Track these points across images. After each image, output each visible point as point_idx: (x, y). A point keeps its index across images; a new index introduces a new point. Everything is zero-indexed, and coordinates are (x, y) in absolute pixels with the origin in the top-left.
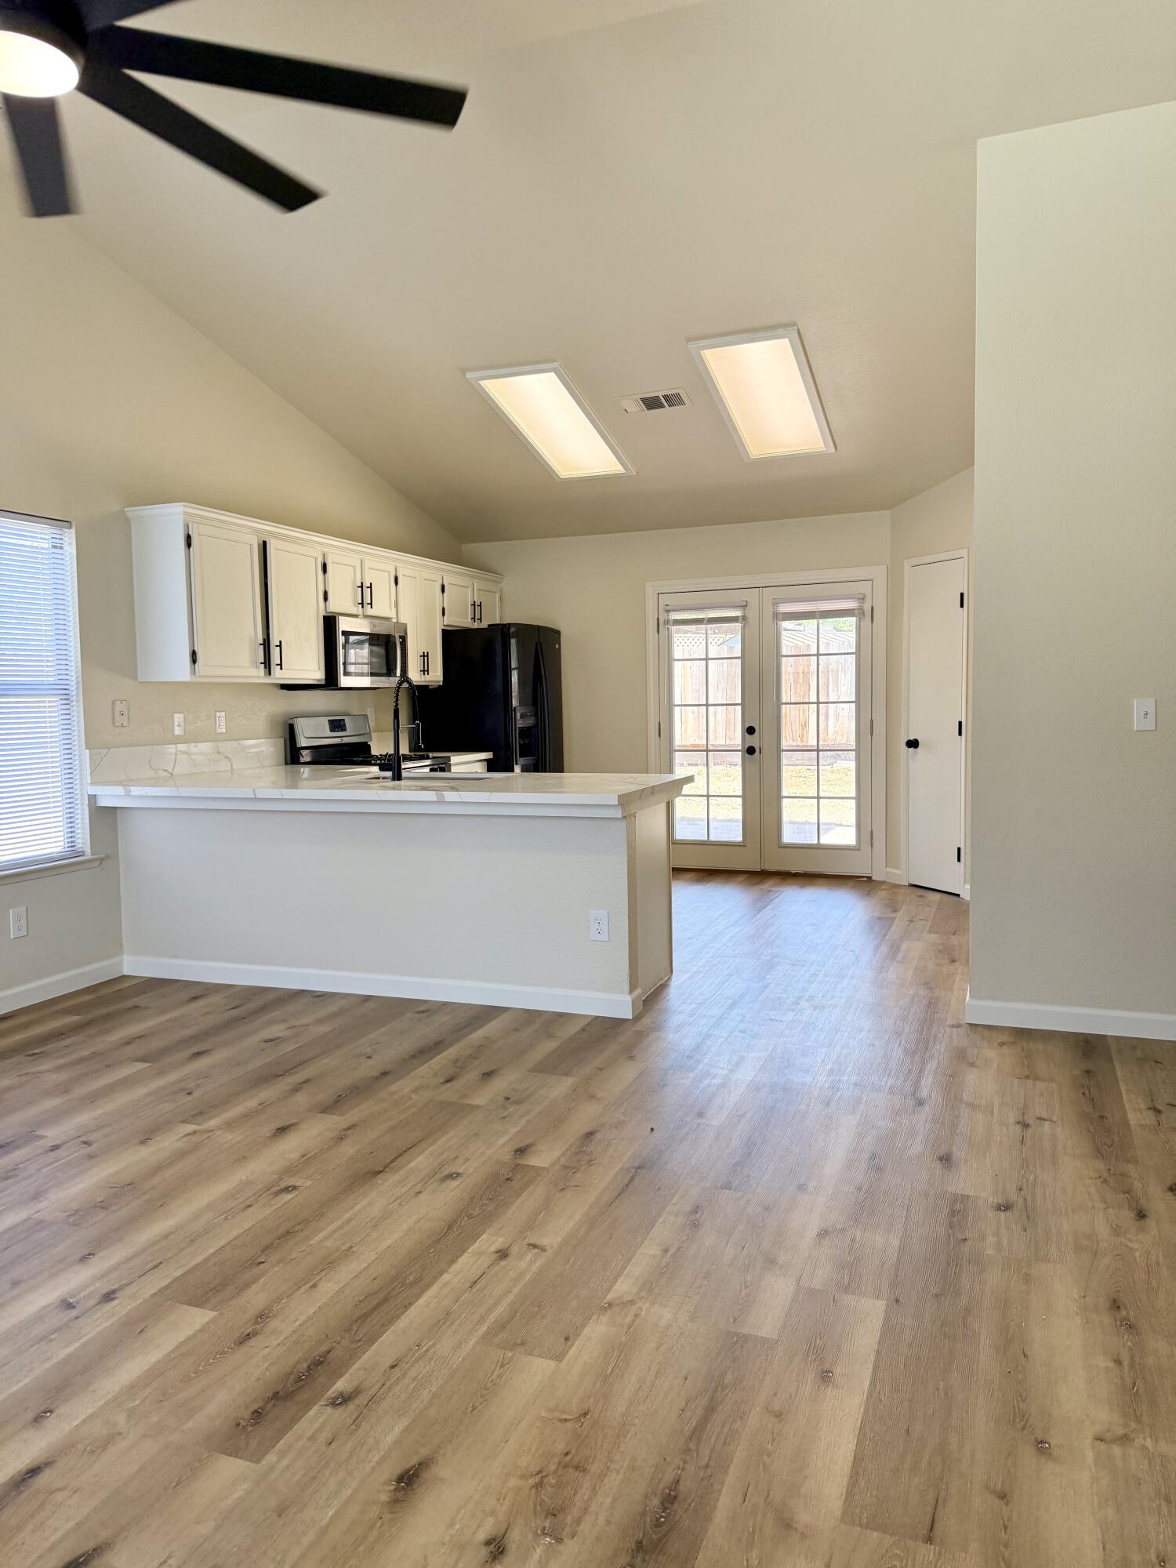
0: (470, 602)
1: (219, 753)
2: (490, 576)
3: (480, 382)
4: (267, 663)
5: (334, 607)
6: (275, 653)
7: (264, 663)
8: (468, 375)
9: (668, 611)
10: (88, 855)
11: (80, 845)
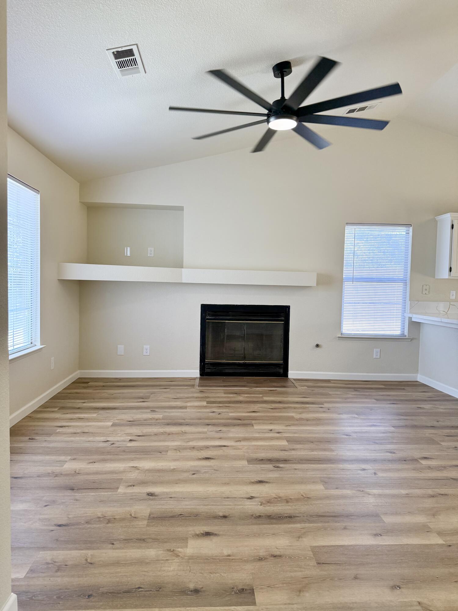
10: (407, 337)
11: (405, 333)
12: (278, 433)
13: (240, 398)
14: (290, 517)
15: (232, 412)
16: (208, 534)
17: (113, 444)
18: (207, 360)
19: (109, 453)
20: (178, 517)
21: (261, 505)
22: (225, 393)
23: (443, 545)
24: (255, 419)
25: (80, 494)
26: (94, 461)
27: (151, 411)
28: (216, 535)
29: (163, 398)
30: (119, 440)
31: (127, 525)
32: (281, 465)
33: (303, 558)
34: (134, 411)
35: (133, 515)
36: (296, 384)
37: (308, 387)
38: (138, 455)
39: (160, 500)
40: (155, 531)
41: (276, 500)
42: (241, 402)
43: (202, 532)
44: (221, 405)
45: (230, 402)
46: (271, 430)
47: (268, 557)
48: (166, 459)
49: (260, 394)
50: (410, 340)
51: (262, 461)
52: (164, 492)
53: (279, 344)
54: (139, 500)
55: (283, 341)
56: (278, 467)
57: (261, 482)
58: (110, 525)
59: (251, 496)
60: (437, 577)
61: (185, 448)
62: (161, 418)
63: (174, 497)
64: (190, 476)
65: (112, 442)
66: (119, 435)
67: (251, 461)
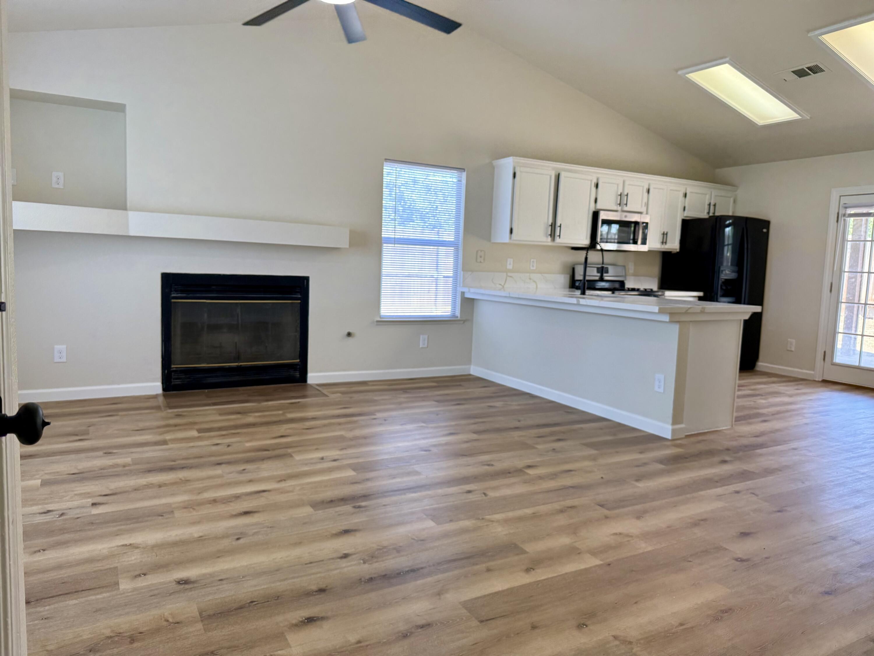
0: (707, 203)
1: (530, 279)
2: (729, 187)
3: (687, 76)
4: (553, 235)
5: (599, 206)
6: (558, 230)
7: (551, 235)
8: (680, 73)
9: (846, 208)
10: (459, 318)
11: (457, 313)
12: (335, 460)
13: (250, 419)
14: (413, 571)
15: (247, 441)
16: (310, 620)
17: (62, 514)
18: (174, 365)
19: (63, 530)
20: (249, 606)
21: (364, 563)
22: (220, 414)
23: (602, 565)
24: (288, 446)
25: (47, 608)
26: (42, 548)
27: (105, 453)
28: (323, 618)
29: (116, 432)
30: (71, 507)
31: (168, 637)
32: (363, 504)
33: (458, 620)
34: (73, 456)
35: (171, 620)
36: (325, 391)
37: (343, 393)
38: (121, 525)
39: (204, 588)
40: (224, 635)
41: (381, 551)
42: (253, 425)
43: (301, 620)
44: (224, 433)
45: (236, 427)
46: (322, 458)
47: (413, 630)
48: (179, 525)
49: (278, 410)
50: (462, 322)
51: (332, 502)
52: (204, 575)
53: (294, 334)
54: (168, 595)
55: (299, 329)
56: (359, 507)
57: (346, 532)
58: (135, 645)
59: (345, 554)
60: (616, 602)
61: (201, 504)
62: (131, 463)
63: (227, 579)
64: (234, 543)
65: (61, 512)
66: (67, 498)
67: (317, 505)
